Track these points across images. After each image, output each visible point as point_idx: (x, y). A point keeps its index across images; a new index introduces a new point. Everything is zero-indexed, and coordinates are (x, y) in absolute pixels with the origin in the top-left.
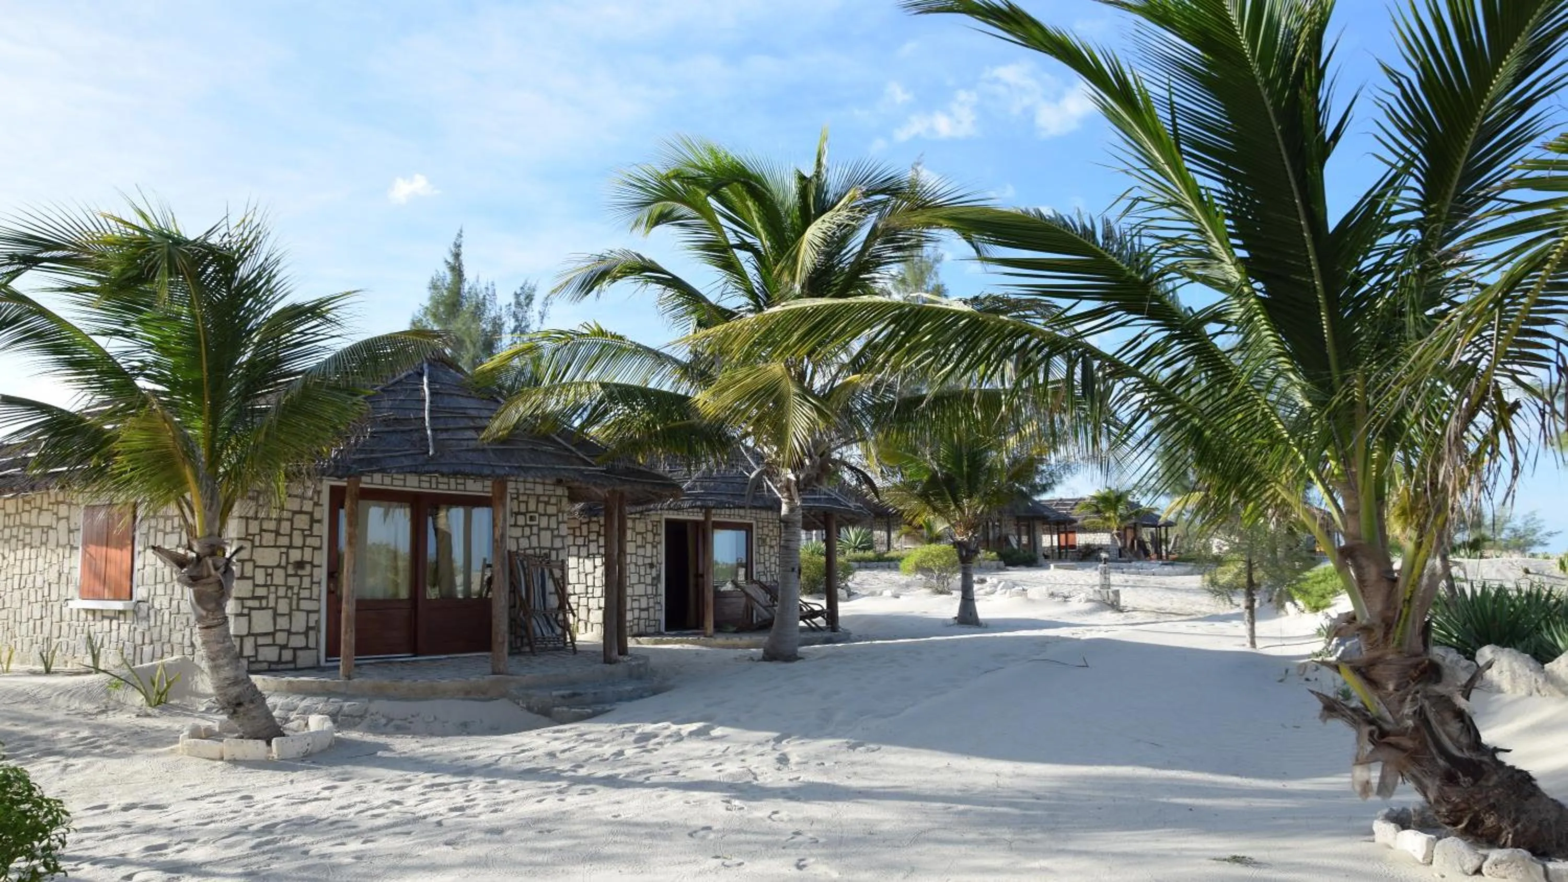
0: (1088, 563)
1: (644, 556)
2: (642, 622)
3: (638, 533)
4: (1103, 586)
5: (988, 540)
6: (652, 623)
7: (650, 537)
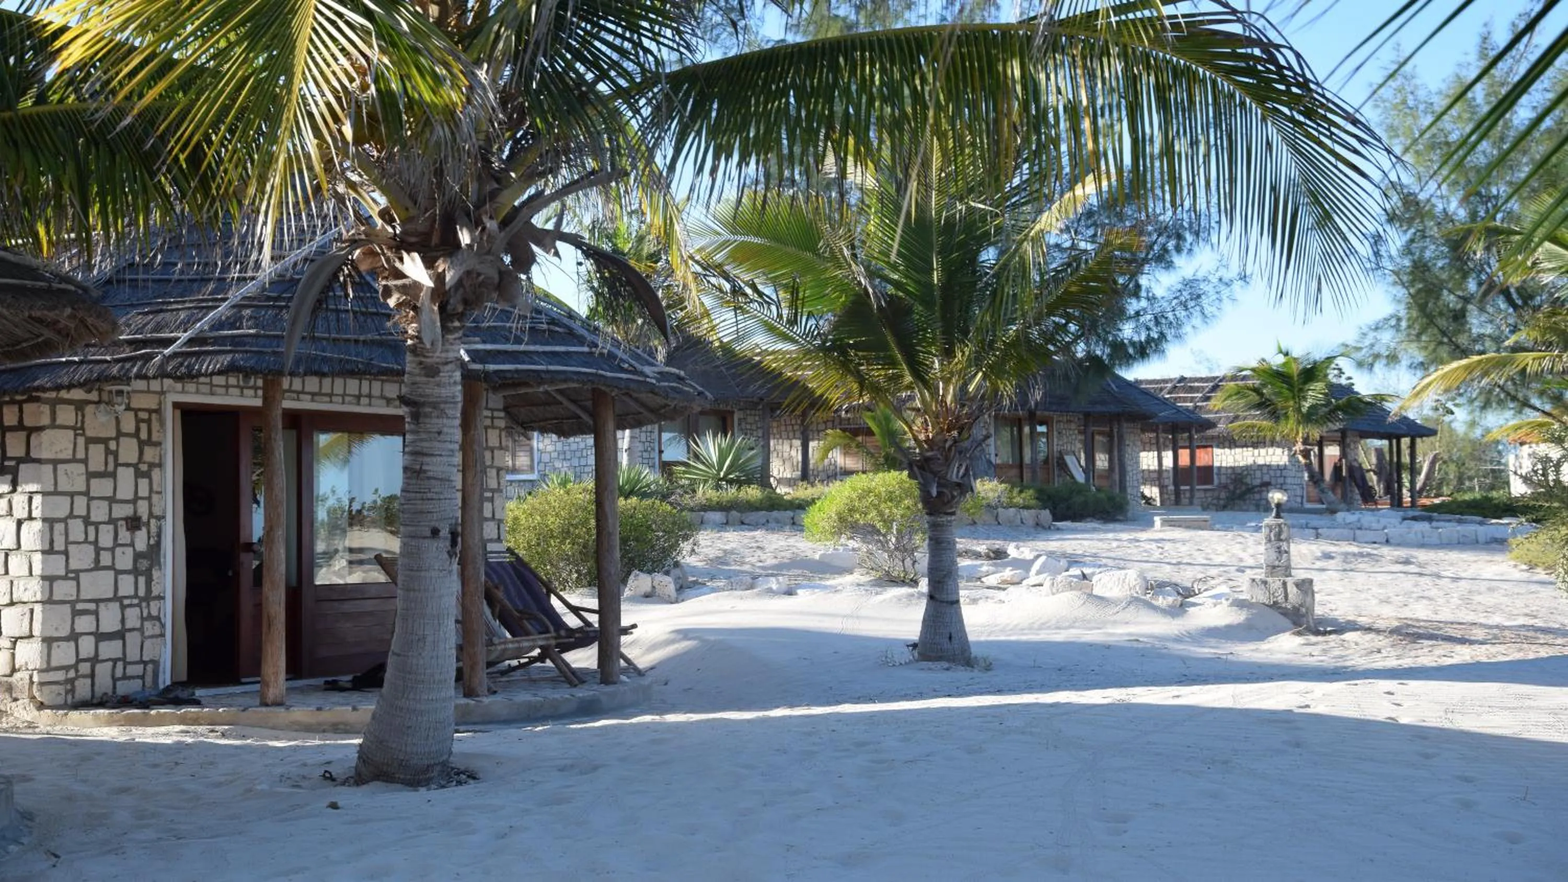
0: (1240, 515)
1: (112, 500)
2: (103, 670)
3: (90, 441)
4: (1272, 569)
5: (1021, 466)
6: (137, 670)
7: (128, 450)
